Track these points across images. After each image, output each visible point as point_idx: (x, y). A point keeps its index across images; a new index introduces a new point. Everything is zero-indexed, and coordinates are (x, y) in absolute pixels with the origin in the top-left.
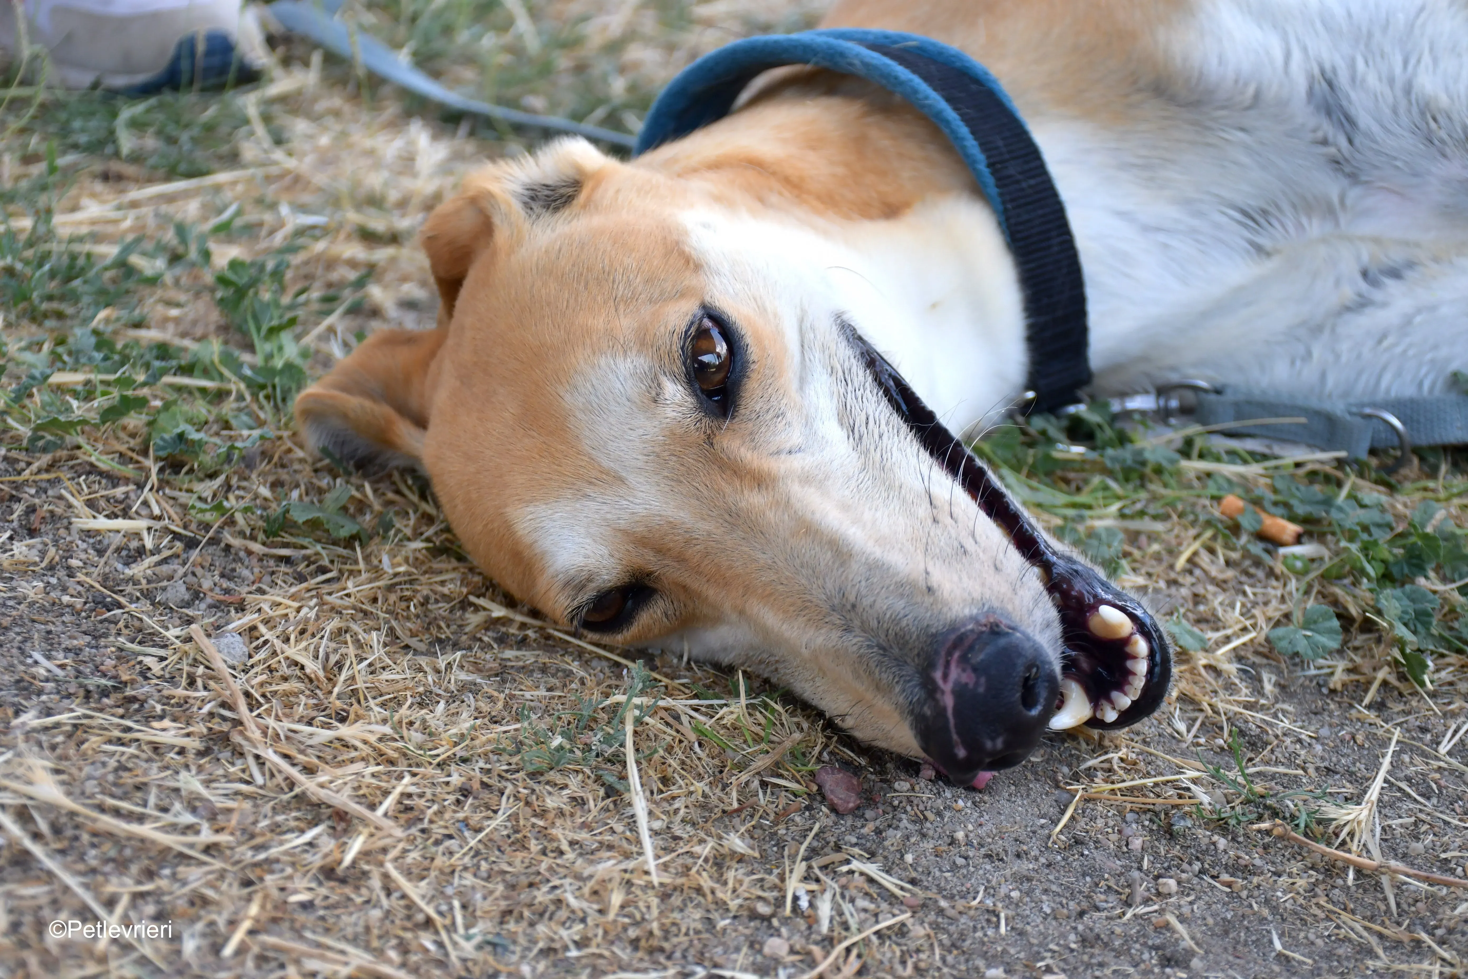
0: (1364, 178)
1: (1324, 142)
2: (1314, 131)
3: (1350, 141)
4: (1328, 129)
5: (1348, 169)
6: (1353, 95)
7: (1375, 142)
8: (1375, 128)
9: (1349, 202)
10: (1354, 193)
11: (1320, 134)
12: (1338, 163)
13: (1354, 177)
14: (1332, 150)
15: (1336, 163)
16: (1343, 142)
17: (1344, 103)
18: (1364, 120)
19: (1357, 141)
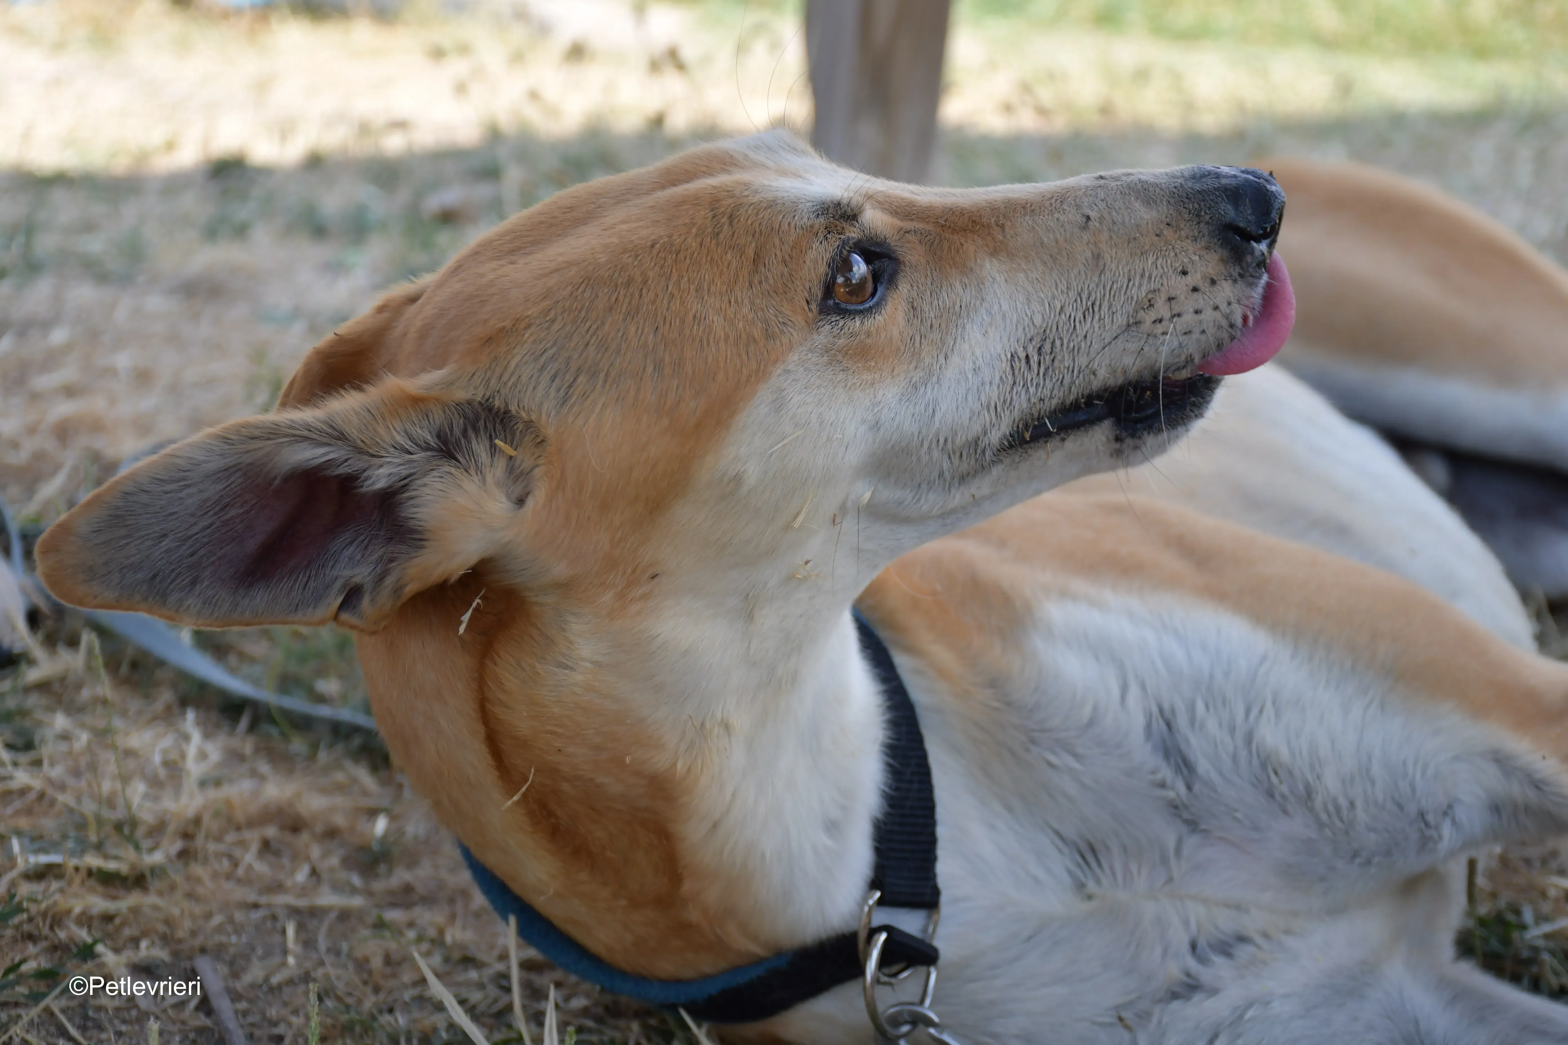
0: (1203, 826)
1: (1162, 785)
2: (1153, 772)
3: (1189, 788)
4: (1166, 773)
5: (1186, 815)
6: (1193, 740)
7: (1215, 790)
8: (1214, 776)
9: (1186, 852)
10: (1191, 841)
11: (1159, 777)
12: (1176, 807)
13: (1193, 825)
14: (1171, 794)
15: (1175, 808)
16: (1182, 788)
17: (1183, 747)
18: (1203, 766)
19: (1197, 787)
